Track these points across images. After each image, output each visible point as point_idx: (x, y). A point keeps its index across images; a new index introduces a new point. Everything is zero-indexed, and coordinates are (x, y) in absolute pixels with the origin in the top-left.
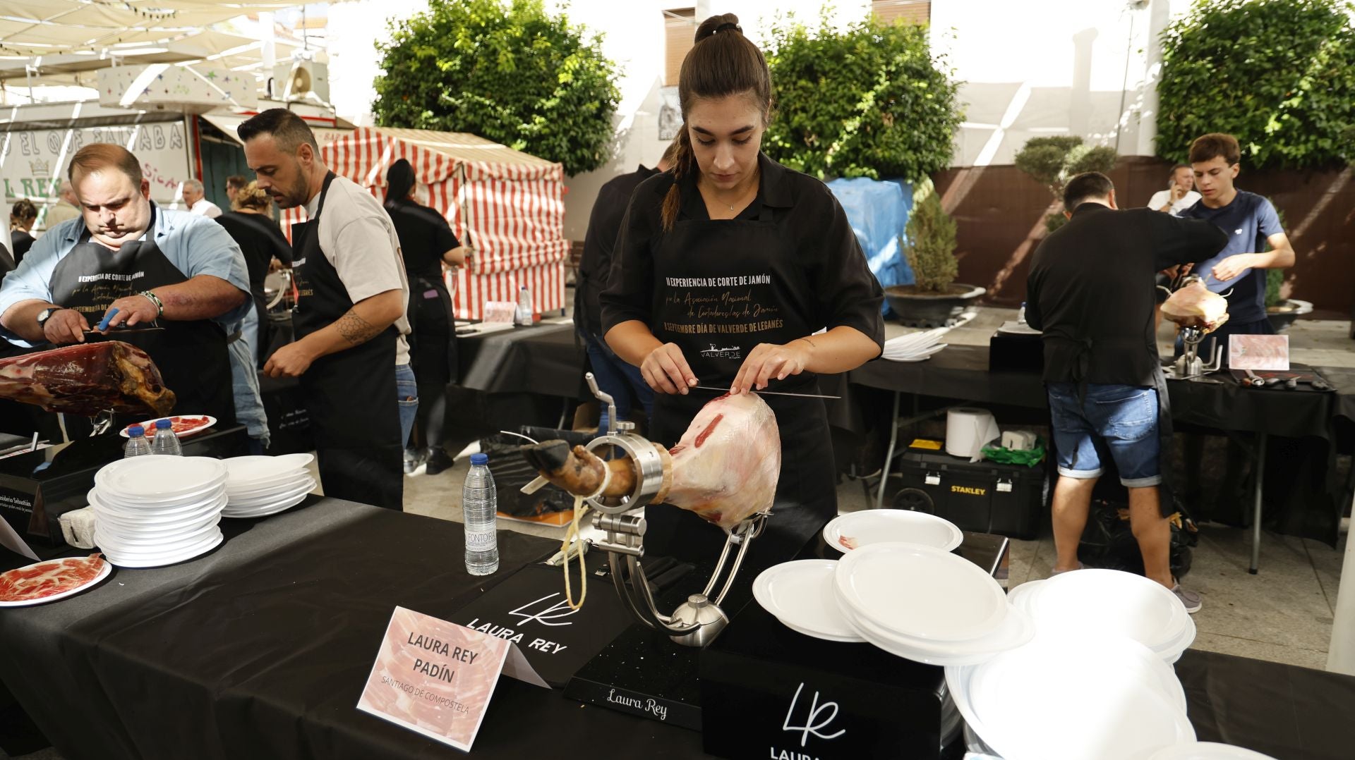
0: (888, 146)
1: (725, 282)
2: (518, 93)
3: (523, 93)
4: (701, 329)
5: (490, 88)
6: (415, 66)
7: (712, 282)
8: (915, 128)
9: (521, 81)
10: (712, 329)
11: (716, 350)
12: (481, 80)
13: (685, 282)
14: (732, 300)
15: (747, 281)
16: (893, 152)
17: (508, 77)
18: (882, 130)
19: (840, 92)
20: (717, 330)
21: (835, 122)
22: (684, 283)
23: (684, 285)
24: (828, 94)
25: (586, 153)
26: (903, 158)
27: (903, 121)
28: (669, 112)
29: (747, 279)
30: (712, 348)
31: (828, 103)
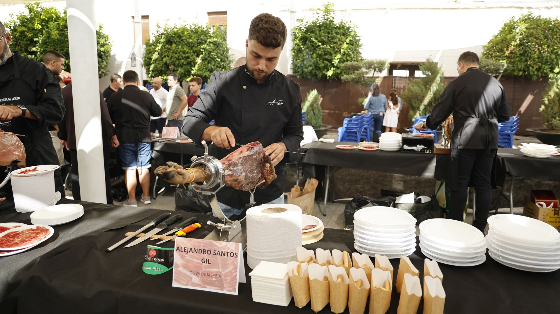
2: (62, 47)
3: (64, 47)
5: (50, 45)
6: (18, 34)
8: (211, 63)
9: (63, 42)
12: (45, 41)
16: (201, 72)
17: (56, 41)
21: (179, 61)
24: (175, 50)
26: (204, 74)
27: (206, 61)
31: (176, 53)
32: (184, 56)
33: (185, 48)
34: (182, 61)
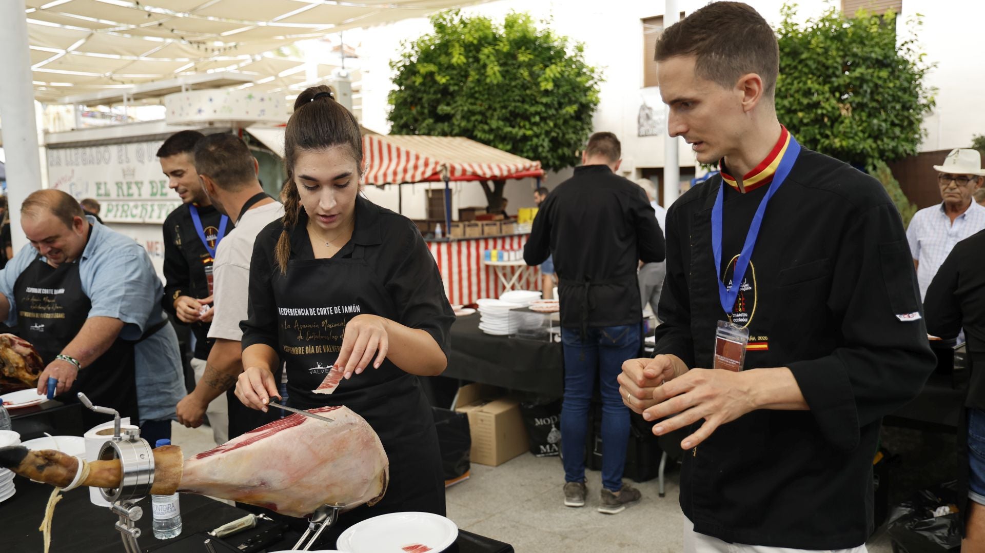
0: (846, 135)
1: (323, 311)
2: (504, 101)
3: (508, 100)
4: (310, 350)
5: (481, 97)
6: (418, 80)
7: (312, 312)
8: (875, 117)
9: (508, 91)
10: (318, 349)
11: (322, 368)
12: (473, 91)
13: (293, 312)
14: (330, 326)
15: (341, 311)
16: (851, 142)
17: (495, 87)
18: (840, 120)
19: (796, 85)
20: (322, 350)
21: (791, 115)
22: (291, 312)
23: (292, 314)
24: (783, 89)
25: (567, 151)
26: (861, 146)
27: (863, 110)
28: (647, 111)
29: (341, 308)
30: (319, 366)
32: (805, 101)
33: (809, 82)
34: (800, 114)
